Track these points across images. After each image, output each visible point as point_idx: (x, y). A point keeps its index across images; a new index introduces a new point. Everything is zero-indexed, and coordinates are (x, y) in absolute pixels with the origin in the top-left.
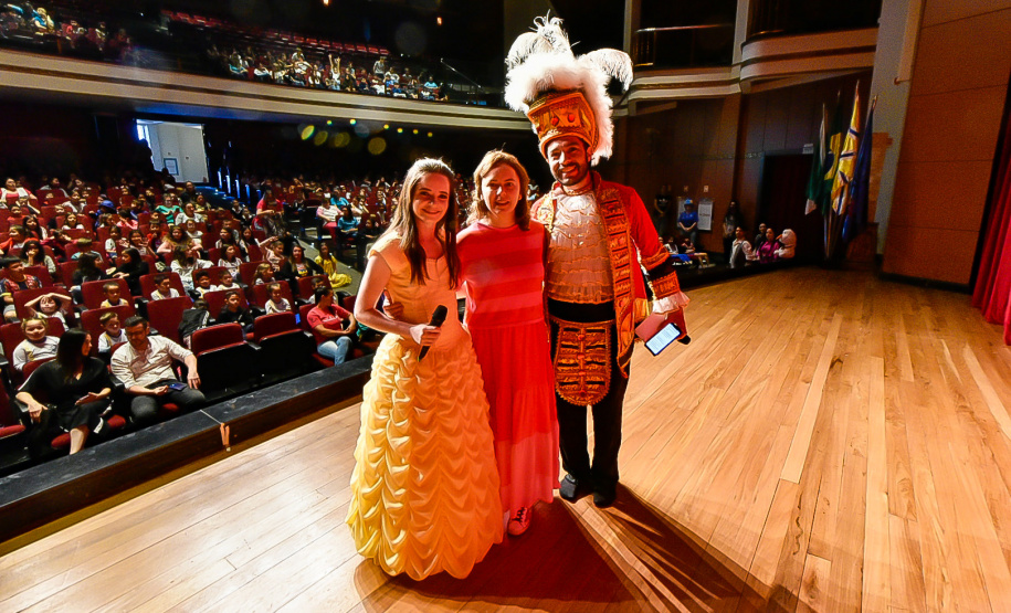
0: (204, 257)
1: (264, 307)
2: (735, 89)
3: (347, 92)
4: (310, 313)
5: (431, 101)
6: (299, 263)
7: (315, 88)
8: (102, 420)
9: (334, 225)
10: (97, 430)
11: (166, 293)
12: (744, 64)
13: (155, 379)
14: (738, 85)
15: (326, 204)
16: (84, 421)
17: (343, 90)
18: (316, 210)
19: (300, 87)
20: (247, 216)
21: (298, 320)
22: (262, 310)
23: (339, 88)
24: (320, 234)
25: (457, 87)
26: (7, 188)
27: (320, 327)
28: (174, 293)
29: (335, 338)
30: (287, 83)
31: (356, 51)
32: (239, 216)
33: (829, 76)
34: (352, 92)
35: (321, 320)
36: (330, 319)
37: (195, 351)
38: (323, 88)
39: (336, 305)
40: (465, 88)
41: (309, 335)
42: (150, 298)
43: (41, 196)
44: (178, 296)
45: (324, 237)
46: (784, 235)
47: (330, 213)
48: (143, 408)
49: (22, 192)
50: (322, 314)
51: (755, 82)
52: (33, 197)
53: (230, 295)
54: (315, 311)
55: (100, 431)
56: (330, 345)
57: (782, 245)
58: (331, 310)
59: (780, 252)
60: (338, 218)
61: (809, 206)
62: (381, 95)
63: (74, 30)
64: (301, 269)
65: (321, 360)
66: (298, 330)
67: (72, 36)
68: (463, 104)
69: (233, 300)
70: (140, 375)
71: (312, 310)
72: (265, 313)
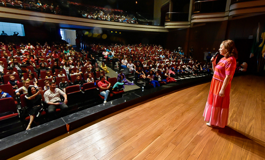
0: (73, 65)
1: (87, 80)
2: (226, 19)
3: (112, 21)
4: (99, 83)
5: (133, 24)
6: (97, 68)
7: (104, 20)
8: (39, 113)
9: (107, 57)
10: (37, 116)
11: (62, 75)
12: (230, 11)
13: (55, 101)
14: (227, 17)
15: (105, 51)
16: (34, 113)
17: (111, 21)
18: (102, 53)
19: (100, 20)
20: (85, 54)
21: (95, 84)
22: (86, 81)
23: (110, 20)
24: (103, 59)
25: (141, 20)
26: (28, 45)
27: (101, 87)
28: (64, 75)
29: (105, 90)
30: (97, 19)
31: (115, 11)
32: (83, 54)
33: (261, 14)
34: (113, 21)
35: (102, 85)
36: (104, 85)
37: (66, 93)
38: (106, 20)
39: (106, 81)
40: (143, 20)
41: (98, 89)
42: (57, 76)
43: (36, 48)
44: (65, 76)
45: (104, 60)
46: (243, 64)
47: (106, 54)
48: (51, 110)
49: (31, 47)
50: (102, 83)
51: (234, 16)
52: (34, 48)
53: (77, 76)
54: (100, 82)
55: (38, 116)
56: (104, 92)
57: (242, 67)
58: (104, 82)
59: (242, 69)
60: (108, 55)
61: (251, 55)
62: (121, 22)
63: (46, 6)
64: (97, 69)
65: (101, 96)
66: (95, 88)
67: (45, 7)
68: (142, 25)
69: (78, 78)
70: (51, 99)
71: (99, 82)
72: (87, 82)
